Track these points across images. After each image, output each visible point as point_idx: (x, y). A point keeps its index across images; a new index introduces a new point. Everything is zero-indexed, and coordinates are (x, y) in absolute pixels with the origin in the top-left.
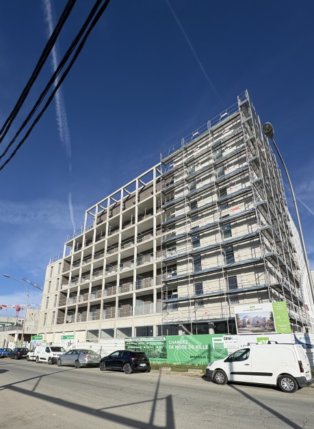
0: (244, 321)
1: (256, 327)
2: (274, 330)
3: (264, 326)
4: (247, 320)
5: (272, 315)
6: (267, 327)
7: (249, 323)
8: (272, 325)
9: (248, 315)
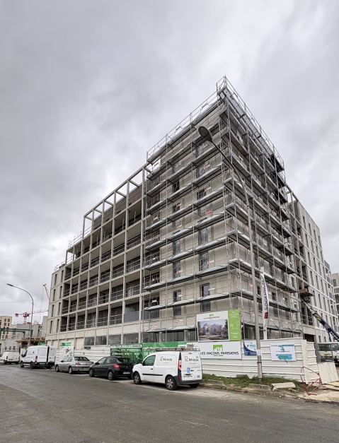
0: (204, 328)
1: (214, 334)
2: (227, 338)
3: (220, 333)
4: (206, 327)
5: (227, 323)
6: (222, 335)
7: (208, 331)
8: (226, 333)
9: (208, 323)
